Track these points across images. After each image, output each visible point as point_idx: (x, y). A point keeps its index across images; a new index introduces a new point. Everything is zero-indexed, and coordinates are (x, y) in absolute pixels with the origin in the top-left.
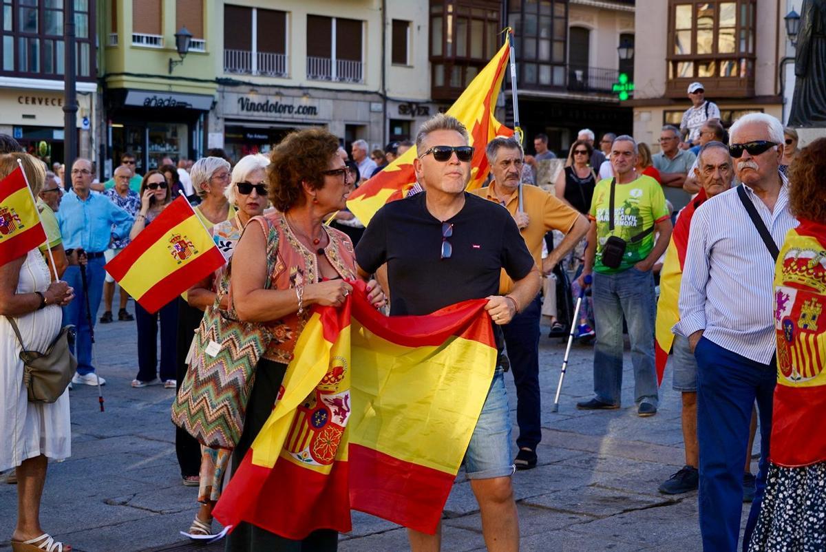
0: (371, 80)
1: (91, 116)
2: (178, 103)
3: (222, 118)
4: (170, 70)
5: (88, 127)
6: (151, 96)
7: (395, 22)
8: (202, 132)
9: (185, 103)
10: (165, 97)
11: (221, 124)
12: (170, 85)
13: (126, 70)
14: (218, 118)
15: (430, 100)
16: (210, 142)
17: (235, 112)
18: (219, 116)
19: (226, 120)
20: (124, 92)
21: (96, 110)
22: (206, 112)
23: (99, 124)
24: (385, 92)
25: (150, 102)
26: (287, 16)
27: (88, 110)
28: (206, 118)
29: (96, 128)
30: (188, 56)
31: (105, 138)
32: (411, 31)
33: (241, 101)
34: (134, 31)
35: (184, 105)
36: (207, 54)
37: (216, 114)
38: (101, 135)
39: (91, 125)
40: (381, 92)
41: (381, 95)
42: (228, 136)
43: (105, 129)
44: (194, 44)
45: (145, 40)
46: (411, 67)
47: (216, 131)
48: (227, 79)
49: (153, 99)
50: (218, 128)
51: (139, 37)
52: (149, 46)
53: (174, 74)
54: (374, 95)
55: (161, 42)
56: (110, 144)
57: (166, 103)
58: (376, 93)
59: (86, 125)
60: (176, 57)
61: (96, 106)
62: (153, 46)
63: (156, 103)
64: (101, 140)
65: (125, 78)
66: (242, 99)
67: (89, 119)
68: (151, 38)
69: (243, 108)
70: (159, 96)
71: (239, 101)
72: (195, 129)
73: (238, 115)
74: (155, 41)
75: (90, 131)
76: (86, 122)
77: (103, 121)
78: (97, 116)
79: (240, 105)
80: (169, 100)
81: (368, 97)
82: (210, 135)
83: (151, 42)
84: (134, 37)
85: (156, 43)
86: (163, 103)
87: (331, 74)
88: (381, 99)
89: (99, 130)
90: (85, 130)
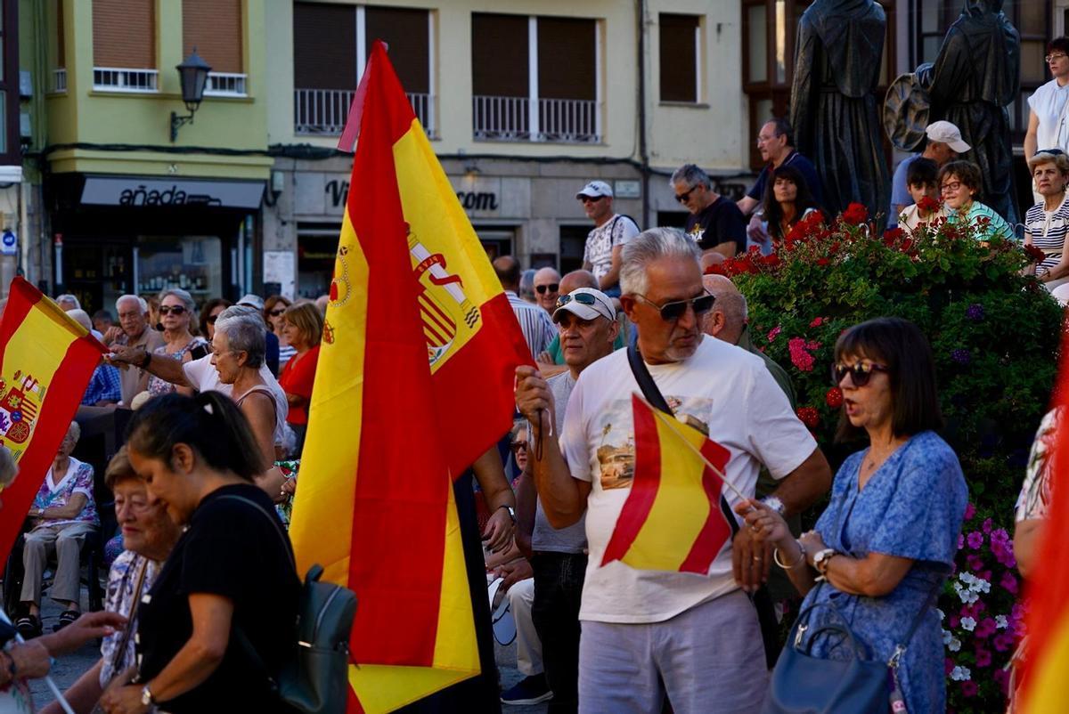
0: (616, 137)
1: (19, 228)
2: (191, 196)
3: (293, 223)
4: (173, 136)
5: (13, 248)
6: (134, 185)
7: (665, 19)
8: (250, 252)
9: (207, 197)
10: (162, 187)
11: (291, 235)
12: (173, 163)
13: (82, 139)
14: (284, 223)
15: (749, 171)
16: (266, 270)
17: (320, 209)
18: (285, 218)
19: (301, 225)
20: (79, 179)
21: (29, 215)
22: (257, 214)
23: (37, 242)
24: (645, 159)
25: (132, 197)
26: (431, 18)
27: (10, 217)
28: (258, 224)
29: (30, 251)
30: (202, 105)
31: (49, 268)
32: (703, 33)
33: (331, 189)
34: (96, 63)
35: (203, 200)
36: (249, 101)
37: (278, 217)
38: (40, 264)
39: (19, 246)
40: (637, 159)
41: (636, 165)
42: (307, 255)
43: (48, 251)
44: (221, 83)
45: (121, 79)
46: (705, 107)
47: (279, 248)
48: (300, 146)
49: (137, 192)
50: (284, 243)
51: (107, 74)
52: (129, 89)
53: (179, 143)
54: (622, 166)
55: (154, 81)
56: (59, 280)
57: (166, 198)
58: (627, 161)
59: (9, 244)
60: (182, 110)
61: (28, 208)
62: (137, 90)
63: (144, 200)
64: (41, 273)
65: (78, 153)
66: (334, 183)
67: (14, 234)
68: (133, 75)
69: (336, 202)
70: (151, 186)
71: (327, 190)
72: (236, 246)
73: (325, 215)
74: (142, 80)
75: (18, 256)
76: (8, 240)
77: (42, 235)
78: (31, 226)
79: (330, 196)
80: (171, 193)
81: (610, 170)
82: (266, 256)
83: (133, 83)
84: (97, 74)
85: (142, 84)
86: (159, 197)
87: (527, 127)
88: (636, 174)
89: (36, 254)
90: (8, 254)
